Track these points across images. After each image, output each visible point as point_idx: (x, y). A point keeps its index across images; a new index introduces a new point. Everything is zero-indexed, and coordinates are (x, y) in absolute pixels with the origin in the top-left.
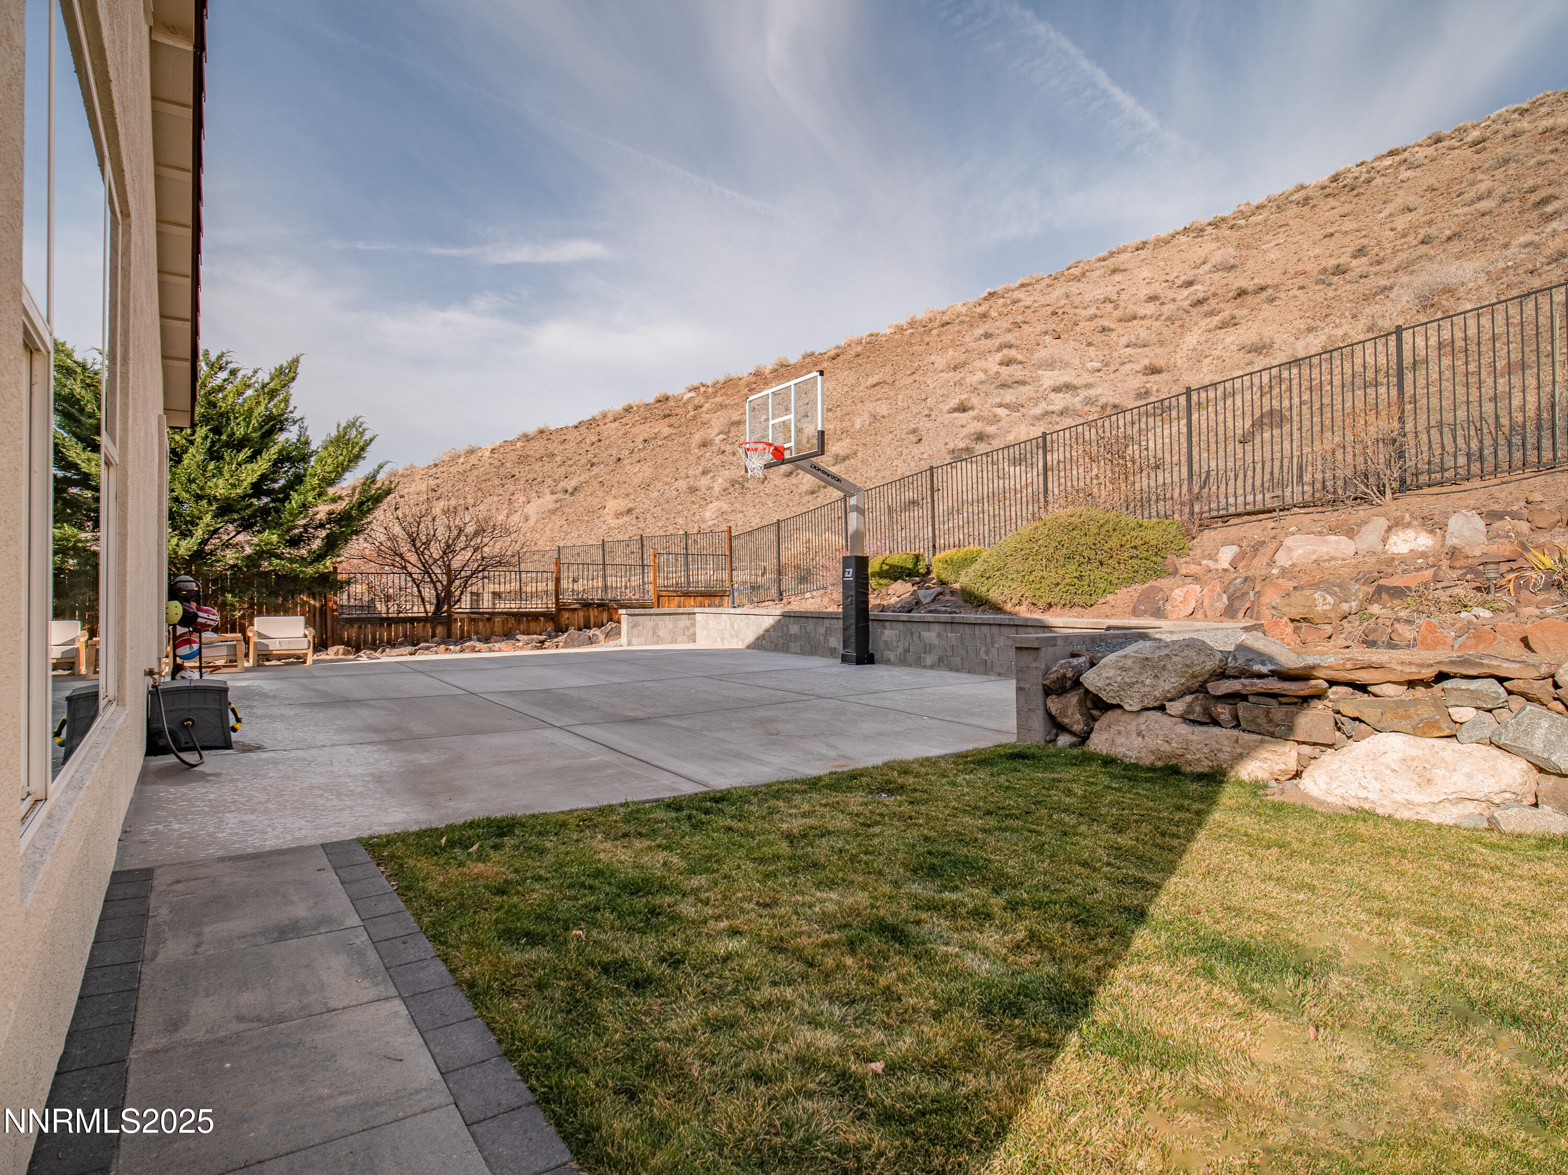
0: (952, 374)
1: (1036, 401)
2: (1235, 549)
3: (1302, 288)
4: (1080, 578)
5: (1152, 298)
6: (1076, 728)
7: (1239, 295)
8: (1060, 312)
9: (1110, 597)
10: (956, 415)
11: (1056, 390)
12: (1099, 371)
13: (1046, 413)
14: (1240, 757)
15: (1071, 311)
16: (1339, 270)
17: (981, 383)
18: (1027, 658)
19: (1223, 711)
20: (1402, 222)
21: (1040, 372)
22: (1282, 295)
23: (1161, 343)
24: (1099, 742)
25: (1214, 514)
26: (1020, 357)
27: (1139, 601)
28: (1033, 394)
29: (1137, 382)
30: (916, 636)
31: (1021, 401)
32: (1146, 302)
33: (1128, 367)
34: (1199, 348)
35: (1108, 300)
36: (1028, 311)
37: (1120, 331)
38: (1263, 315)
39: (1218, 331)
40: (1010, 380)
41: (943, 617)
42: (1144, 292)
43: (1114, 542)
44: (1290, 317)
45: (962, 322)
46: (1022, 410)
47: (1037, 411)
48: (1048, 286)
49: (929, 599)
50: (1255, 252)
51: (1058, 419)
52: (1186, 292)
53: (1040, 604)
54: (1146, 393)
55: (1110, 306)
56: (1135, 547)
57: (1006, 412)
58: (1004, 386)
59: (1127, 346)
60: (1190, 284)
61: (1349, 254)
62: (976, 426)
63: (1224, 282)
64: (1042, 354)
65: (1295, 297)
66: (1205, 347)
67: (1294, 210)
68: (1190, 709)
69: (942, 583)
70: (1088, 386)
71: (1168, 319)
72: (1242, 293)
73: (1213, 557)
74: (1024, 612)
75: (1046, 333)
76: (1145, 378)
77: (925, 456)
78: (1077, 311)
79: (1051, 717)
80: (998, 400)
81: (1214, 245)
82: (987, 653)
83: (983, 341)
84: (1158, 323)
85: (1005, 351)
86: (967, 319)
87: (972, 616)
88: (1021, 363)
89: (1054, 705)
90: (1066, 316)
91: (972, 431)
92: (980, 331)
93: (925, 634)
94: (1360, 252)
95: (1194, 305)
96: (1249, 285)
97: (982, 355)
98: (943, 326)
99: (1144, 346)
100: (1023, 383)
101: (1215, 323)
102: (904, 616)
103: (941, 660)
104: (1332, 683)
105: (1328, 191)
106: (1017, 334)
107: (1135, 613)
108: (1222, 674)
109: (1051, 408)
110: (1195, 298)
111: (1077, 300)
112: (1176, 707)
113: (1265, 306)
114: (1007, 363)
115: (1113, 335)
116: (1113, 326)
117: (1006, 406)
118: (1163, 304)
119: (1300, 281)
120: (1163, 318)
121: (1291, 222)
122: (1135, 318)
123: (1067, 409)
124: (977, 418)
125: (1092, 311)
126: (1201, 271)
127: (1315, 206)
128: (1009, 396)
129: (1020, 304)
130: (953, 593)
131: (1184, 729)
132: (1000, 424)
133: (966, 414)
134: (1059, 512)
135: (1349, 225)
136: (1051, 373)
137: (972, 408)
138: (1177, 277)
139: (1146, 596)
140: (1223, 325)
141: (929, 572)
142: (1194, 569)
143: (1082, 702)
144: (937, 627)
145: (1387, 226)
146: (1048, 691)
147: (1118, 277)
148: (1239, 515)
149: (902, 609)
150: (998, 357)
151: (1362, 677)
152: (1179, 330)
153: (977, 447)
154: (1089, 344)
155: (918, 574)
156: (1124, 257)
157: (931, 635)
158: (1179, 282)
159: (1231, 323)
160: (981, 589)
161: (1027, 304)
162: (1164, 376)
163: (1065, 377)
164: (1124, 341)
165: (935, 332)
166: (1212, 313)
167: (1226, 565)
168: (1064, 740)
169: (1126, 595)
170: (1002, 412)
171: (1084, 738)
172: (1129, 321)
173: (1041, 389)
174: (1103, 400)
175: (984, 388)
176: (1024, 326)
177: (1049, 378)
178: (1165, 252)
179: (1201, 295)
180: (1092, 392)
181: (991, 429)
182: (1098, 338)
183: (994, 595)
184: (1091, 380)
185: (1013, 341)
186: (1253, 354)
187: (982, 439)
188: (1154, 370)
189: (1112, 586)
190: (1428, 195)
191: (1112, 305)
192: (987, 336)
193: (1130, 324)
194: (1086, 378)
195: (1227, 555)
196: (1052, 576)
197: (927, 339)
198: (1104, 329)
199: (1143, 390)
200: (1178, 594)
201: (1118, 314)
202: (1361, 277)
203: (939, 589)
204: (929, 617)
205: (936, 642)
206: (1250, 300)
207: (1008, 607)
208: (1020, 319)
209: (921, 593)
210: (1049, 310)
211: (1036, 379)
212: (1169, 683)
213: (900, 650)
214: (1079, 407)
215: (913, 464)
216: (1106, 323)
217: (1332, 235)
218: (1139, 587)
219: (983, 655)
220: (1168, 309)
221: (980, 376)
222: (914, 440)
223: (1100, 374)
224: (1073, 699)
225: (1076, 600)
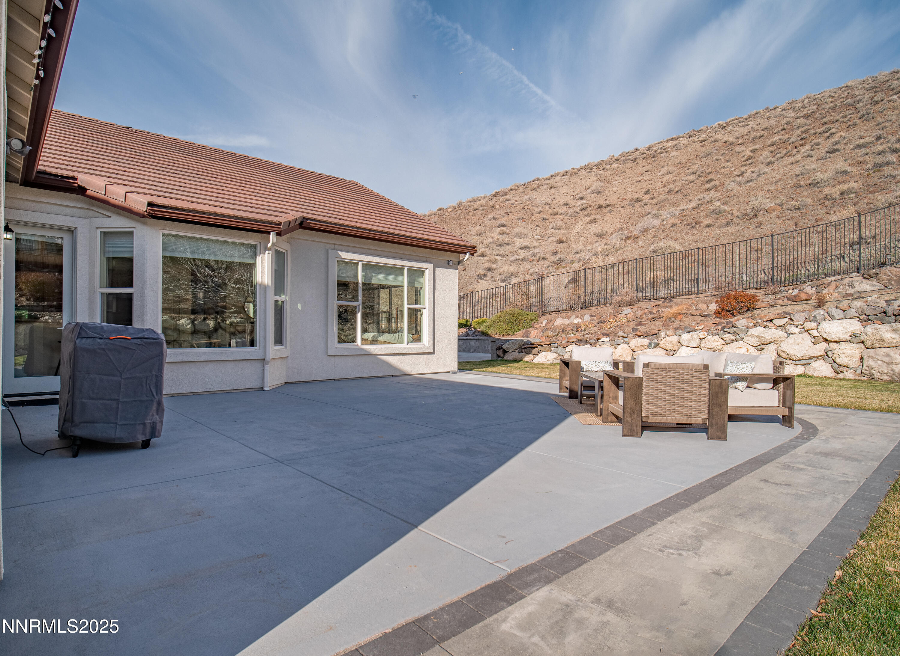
0: (478, 237)
1: (513, 253)
2: (546, 321)
3: (623, 207)
4: (511, 328)
5: (566, 204)
6: (502, 356)
7: (599, 207)
8: (526, 207)
9: (518, 333)
10: (480, 258)
11: (521, 248)
12: (540, 240)
13: (516, 260)
14: (524, 357)
15: (531, 208)
16: (638, 200)
17: (491, 243)
18: (493, 343)
19: (523, 350)
20: (666, 178)
21: (515, 239)
22: (615, 210)
23: (566, 228)
24: (505, 358)
25: (547, 311)
26: (507, 231)
27: (524, 334)
28: (512, 250)
29: (553, 247)
30: (468, 344)
31: (507, 253)
32: (563, 206)
33: (551, 239)
34: (580, 232)
35: (547, 204)
36: (513, 206)
37: (551, 220)
38: (607, 218)
39: (588, 224)
40: (503, 243)
41: (476, 338)
42: (562, 201)
43: (520, 319)
44: (616, 221)
45: (483, 209)
46: (507, 257)
47: (513, 258)
48: (523, 192)
49: (471, 334)
50: (610, 185)
51: (521, 262)
52: (580, 203)
53: (501, 335)
54: (556, 252)
55: (548, 206)
56: (525, 320)
57: (500, 258)
58: (500, 245)
59: (552, 229)
60: (582, 198)
61: (643, 192)
62: (488, 265)
63: (595, 199)
64: (517, 230)
65: (620, 211)
66: (582, 231)
67: (630, 163)
68: (519, 351)
69: (475, 329)
70: (534, 247)
71: (570, 216)
72: (600, 207)
73: (542, 323)
74: (497, 337)
75: (519, 219)
76: (557, 245)
77: (467, 277)
78: (534, 208)
79: (497, 355)
80: (497, 252)
81: (595, 178)
82: (487, 347)
83: (492, 221)
84: (566, 218)
85: (502, 228)
86: (485, 208)
87: (484, 338)
88: (508, 234)
89: (498, 352)
90: (528, 210)
91: (486, 267)
92: (491, 216)
93: (471, 343)
94: (647, 192)
95: (581, 210)
96: (603, 203)
97: (492, 228)
98: (474, 210)
99: (559, 229)
100: (508, 244)
101: (587, 220)
102: (465, 338)
103: (475, 350)
104: (538, 345)
105: (644, 156)
106: (507, 219)
107: (523, 337)
108: (524, 345)
109: (518, 257)
110: (582, 207)
111: (534, 202)
112: (517, 351)
113: (608, 214)
114: (502, 234)
115: (548, 222)
116: (547, 217)
117: (501, 255)
118: (570, 207)
119: (623, 204)
120: (568, 215)
121: (627, 171)
122: (557, 214)
123: (524, 258)
124: (489, 261)
125: (540, 209)
126: (587, 192)
127: (638, 163)
128: (502, 251)
129: (509, 202)
130: (478, 332)
131: (518, 354)
132: (498, 264)
133: (484, 258)
134: (509, 309)
135: (647, 177)
136: (520, 240)
137: (486, 256)
138: (577, 194)
139: (526, 333)
140: (591, 222)
141: (471, 325)
142: (537, 326)
143: (503, 351)
144: (474, 341)
145: (660, 180)
146: (497, 350)
147: (553, 191)
148: (553, 312)
149: (464, 336)
150: (499, 230)
151: (541, 344)
152: (574, 222)
153: (488, 274)
154: (537, 226)
155: (468, 326)
156: (558, 178)
157: (472, 343)
158: (577, 197)
159: (593, 221)
160: (486, 331)
161: (512, 202)
162: (564, 245)
163: (525, 242)
164: (551, 226)
165: (471, 214)
166: (587, 215)
167: (544, 325)
168: (500, 359)
169: (522, 332)
170: (498, 258)
171: (503, 358)
172: (555, 215)
173: (515, 248)
174: (539, 255)
175: (492, 245)
176: (511, 214)
177: (520, 242)
178: (575, 179)
179: (584, 206)
180: (536, 251)
181: (494, 266)
182: (541, 223)
183: (490, 332)
184: (536, 245)
185: (505, 223)
186: (599, 237)
187: (490, 270)
188: (561, 242)
189: (519, 330)
190: (679, 166)
191: (549, 206)
192: (494, 218)
193: (555, 217)
194: (534, 243)
195: (545, 322)
196: (505, 327)
197: (467, 217)
198: (544, 219)
199: (555, 251)
200: (532, 332)
201: (550, 211)
202: (645, 205)
203: (475, 331)
204: (472, 338)
205: (474, 345)
206: (603, 210)
207: (493, 336)
208: (508, 211)
209: (469, 332)
210: (522, 206)
211: (514, 242)
212: (516, 346)
213: (464, 348)
214: (529, 257)
215: (462, 280)
216: (545, 216)
217: (640, 181)
218: (525, 330)
219: (486, 348)
220: (571, 211)
221: (490, 240)
222: (463, 269)
223: (540, 241)
224: (501, 351)
225: (510, 334)
